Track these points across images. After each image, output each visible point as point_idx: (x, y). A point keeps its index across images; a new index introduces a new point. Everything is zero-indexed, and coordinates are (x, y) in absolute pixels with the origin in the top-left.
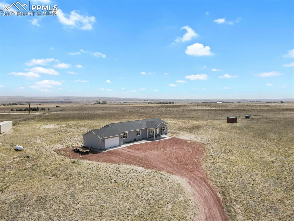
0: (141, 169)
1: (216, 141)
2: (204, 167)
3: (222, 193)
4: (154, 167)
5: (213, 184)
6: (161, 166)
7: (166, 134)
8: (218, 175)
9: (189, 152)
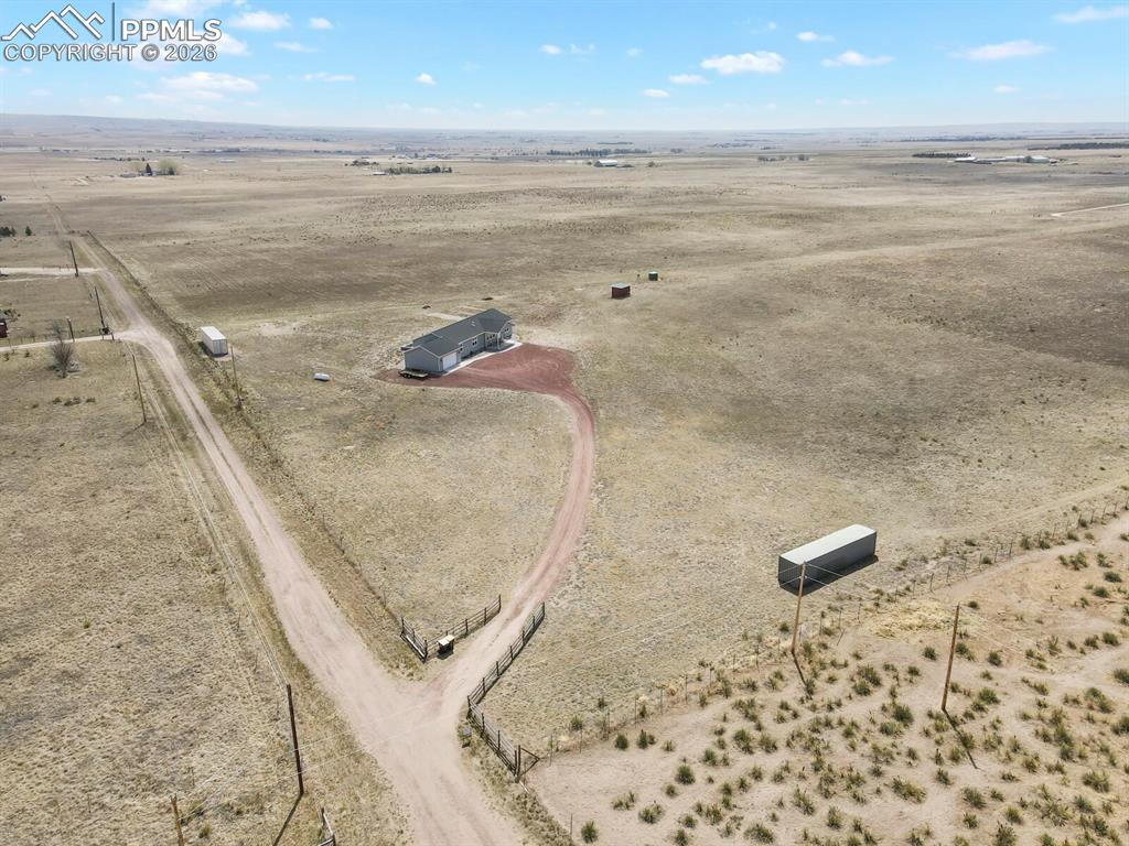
0: (509, 392)
1: (589, 345)
2: (574, 383)
3: (591, 404)
4: (521, 389)
5: (584, 399)
6: (527, 386)
7: (510, 337)
8: (589, 390)
9: (554, 367)
